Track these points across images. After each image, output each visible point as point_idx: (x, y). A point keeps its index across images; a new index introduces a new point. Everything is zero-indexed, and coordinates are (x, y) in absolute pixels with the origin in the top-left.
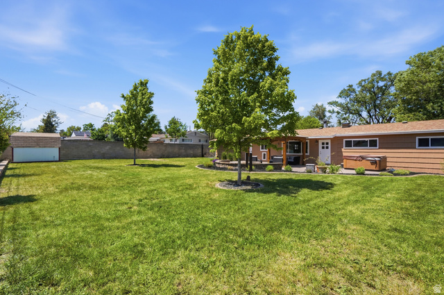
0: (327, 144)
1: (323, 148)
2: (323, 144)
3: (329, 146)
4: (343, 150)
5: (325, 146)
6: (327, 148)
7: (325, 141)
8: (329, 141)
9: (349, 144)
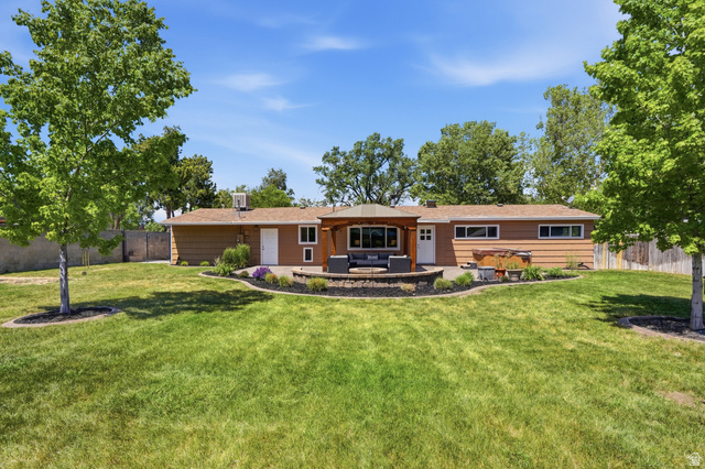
0: (429, 232)
1: (422, 238)
2: (423, 231)
3: (433, 235)
4: (454, 242)
5: (426, 235)
6: (429, 238)
7: (426, 228)
8: (432, 228)
9: (461, 233)
